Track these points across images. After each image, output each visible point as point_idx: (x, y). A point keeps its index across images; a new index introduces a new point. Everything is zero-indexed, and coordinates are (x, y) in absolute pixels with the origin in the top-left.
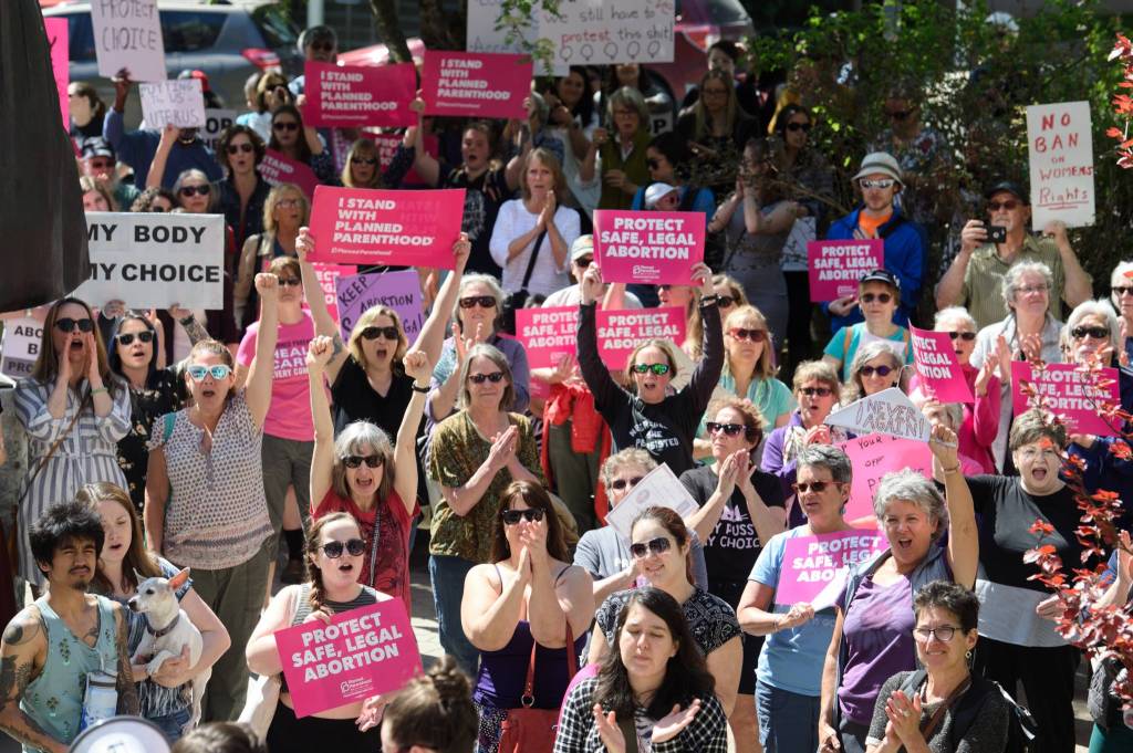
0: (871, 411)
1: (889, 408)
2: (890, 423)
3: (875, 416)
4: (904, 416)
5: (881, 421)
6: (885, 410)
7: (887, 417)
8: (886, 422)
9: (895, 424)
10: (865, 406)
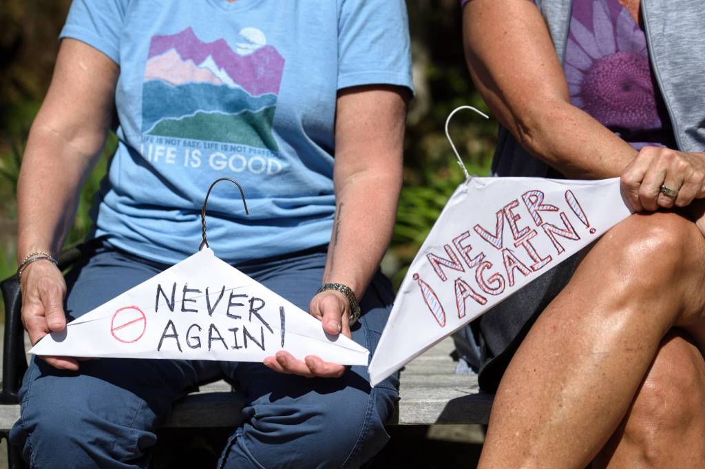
0: (452, 274)
1: (485, 235)
2: (510, 260)
3: (469, 276)
4: (525, 221)
5: (487, 274)
6: (478, 245)
7: (495, 257)
8: (499, 267)
9: (521, 254)
10: (431, 278)
